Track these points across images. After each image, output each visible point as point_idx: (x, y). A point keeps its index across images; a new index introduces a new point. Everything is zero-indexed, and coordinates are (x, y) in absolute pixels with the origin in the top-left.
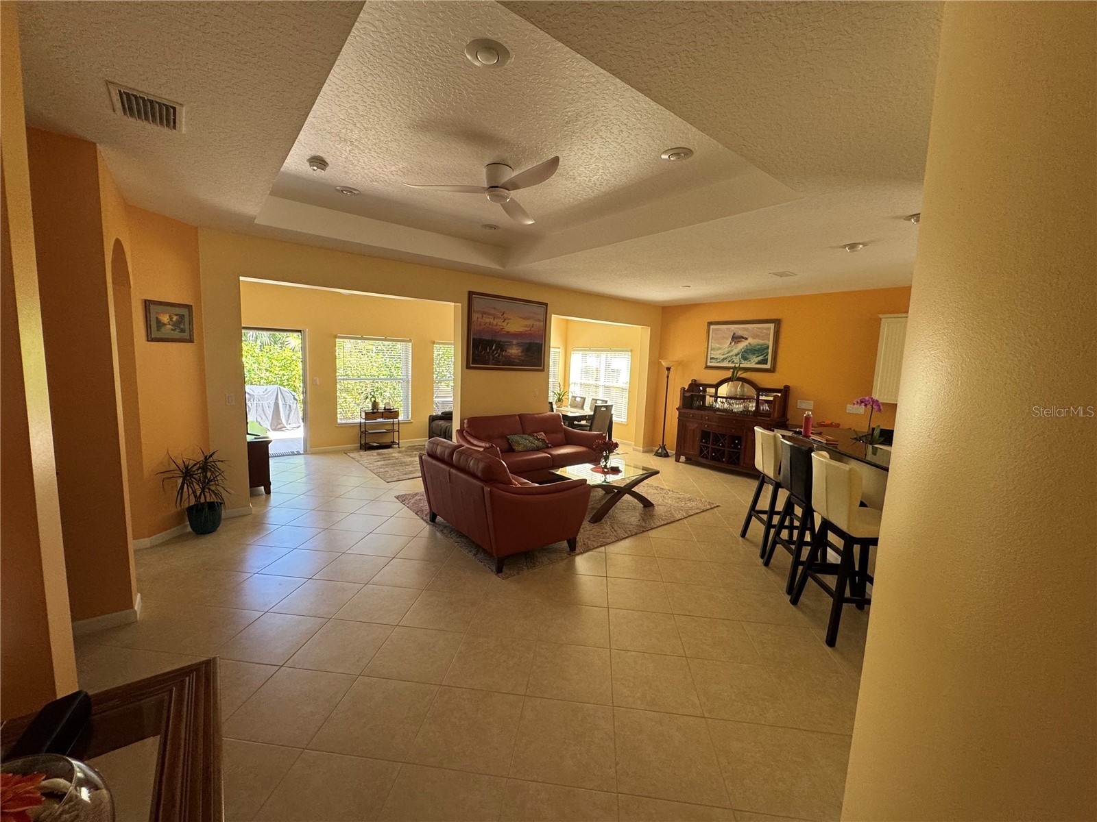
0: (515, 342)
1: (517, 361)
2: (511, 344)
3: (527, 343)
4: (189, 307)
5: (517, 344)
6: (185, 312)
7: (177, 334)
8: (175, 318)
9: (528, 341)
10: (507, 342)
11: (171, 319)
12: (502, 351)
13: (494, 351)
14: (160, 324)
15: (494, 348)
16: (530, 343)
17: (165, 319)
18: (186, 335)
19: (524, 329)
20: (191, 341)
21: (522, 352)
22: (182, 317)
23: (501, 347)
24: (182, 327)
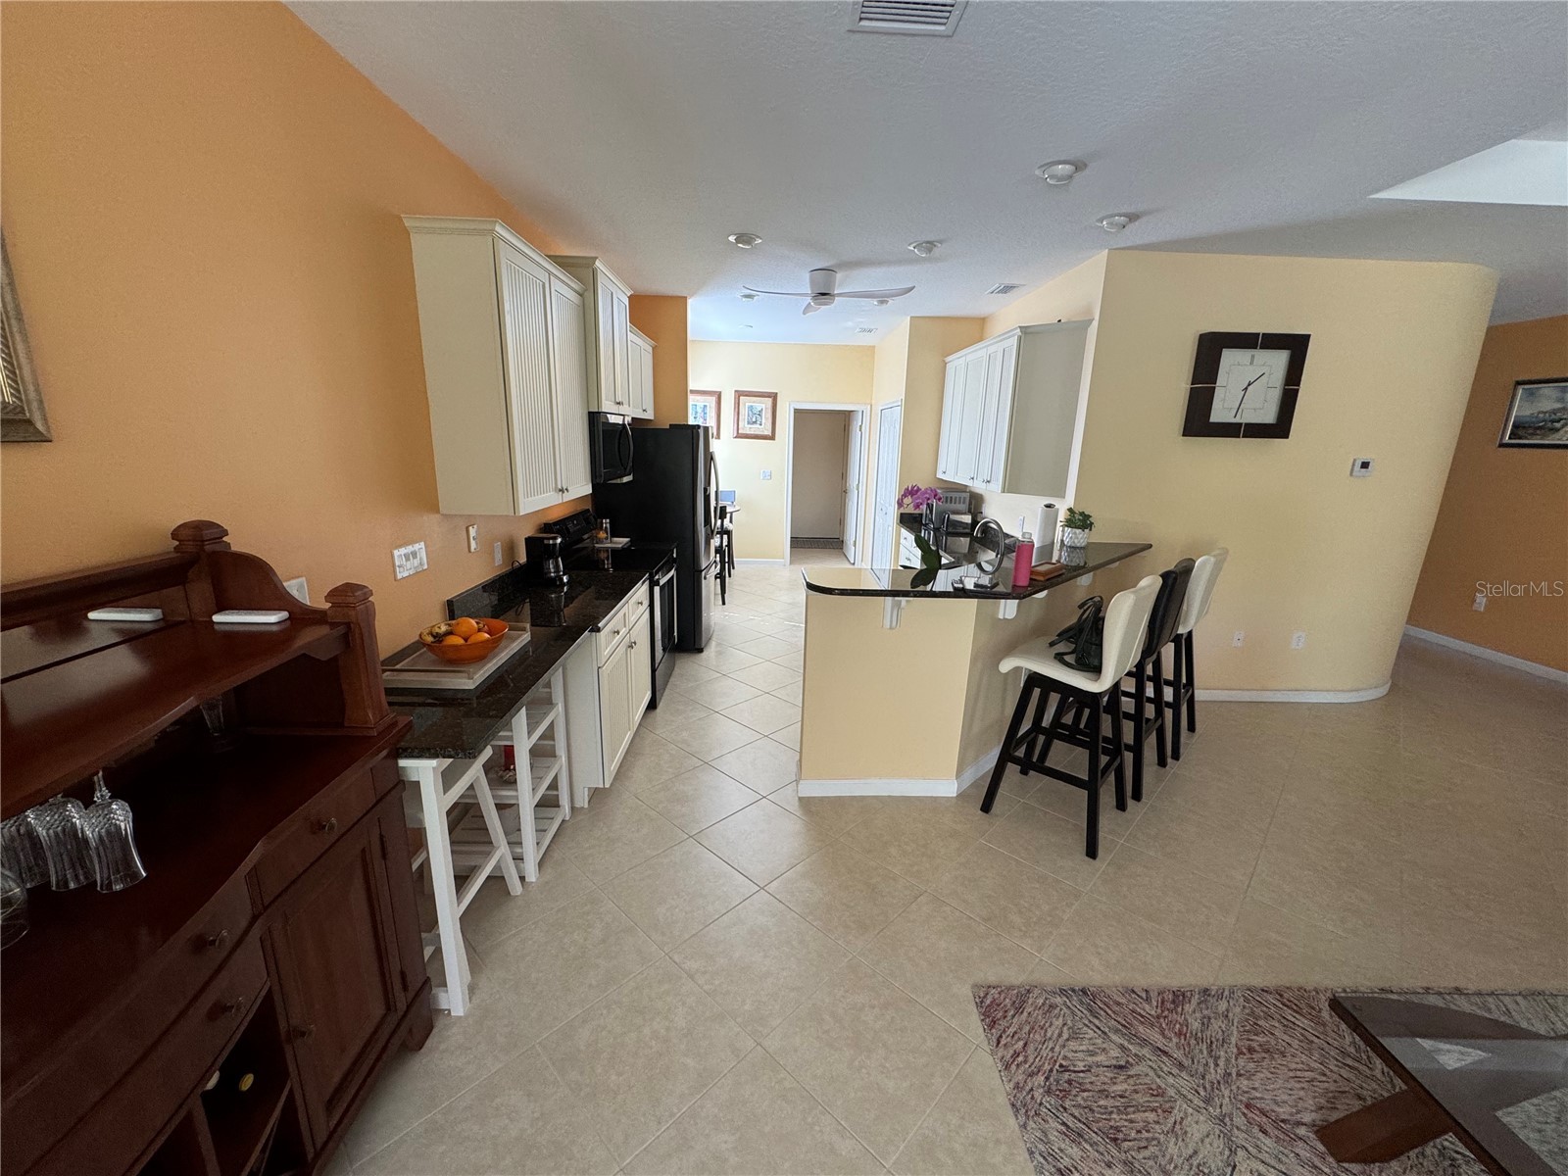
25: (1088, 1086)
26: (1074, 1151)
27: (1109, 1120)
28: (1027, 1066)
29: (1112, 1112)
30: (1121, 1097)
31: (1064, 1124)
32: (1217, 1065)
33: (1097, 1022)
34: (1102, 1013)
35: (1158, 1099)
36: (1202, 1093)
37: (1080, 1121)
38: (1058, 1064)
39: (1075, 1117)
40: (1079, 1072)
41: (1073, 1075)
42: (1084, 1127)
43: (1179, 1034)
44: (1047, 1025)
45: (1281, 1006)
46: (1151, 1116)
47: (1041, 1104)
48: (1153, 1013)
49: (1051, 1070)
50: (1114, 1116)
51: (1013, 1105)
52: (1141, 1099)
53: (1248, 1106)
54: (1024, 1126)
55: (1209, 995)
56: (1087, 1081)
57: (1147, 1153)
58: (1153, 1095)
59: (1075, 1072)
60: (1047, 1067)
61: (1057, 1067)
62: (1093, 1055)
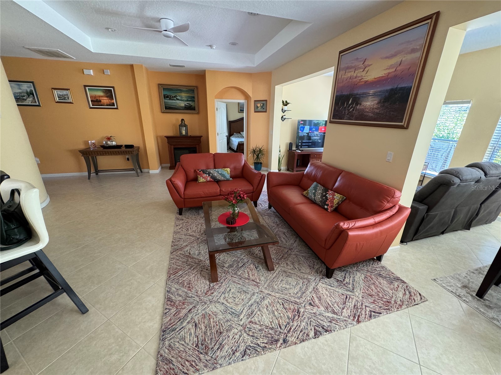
0: (372, 92)
1: (371, 115)
2: (366, 95)
4: (266, 101)
5: (374, 95)
6: (264, 102)
7: (262, 110)
8: (262, 105)
9: (389, 88)
10: (364, 94)
11: (260, 105)
12: (357, 104)
13: (350, 105)
14: (257, 107)
15: (350, 102)
16: (392, 90)
17: (259, 105)
18: (264, 110)
20: (266, 112)
21: (378, 103)
22: (263, 104)
23: (357, 100)
24: (263, 107)
25: (203, 338)
26: (226, 347)
27: (214, 333)
28: (197, 361)
29: (212, 332)
30: (206, 327)
31: (218, 349)
32: (194, 297)
33: (178, 329)
34: (174, 326)
35: (206, 317)
36: (203, 304)
37: (216, 343)
38: (195, 348)
39: (215, 345)
40: (198, 340)
41: (199, 342)
42: (218, 342)
43: (183, 304)
44: (178, 349)
45: (175, 275)
46: (212, 320)
47: (212, 357)
48: (175, 309)
49: (198, 351)
50: (213, 331)
51: (213, 369)
52: (206, 322)
53: (206, 294)
54: (221, 365)
55: (170, 291)
56: (201, 338)
57: (223, 324)
58: (205, 318)
59: (198, 342)
60: (197, 352)
61: (196, 348)
62: (191, 334)
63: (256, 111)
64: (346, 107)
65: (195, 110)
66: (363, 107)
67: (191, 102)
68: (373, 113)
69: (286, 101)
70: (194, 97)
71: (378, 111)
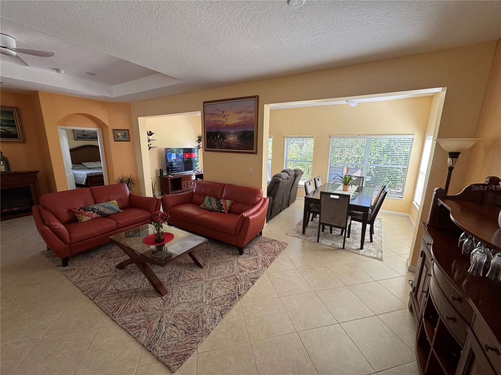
0: (232, 131)
1: (235, 146)
2: (229, 133)
3: (241, 132)
4: (128, 130)
5: (234, 133)
6: (126, 132)
7: (124, 139)
8: (123, 134)
9: (242, 130)
10: (227, 132)
11: (122, 134)
12: (224, 139)
13: (219, 139)
14: (118, 136)
17: (119, 134)
18: (127, 139)
19: (239, 121)
20: (129, 141)
22: (125, 133)
23: (223, 136)
24: (125, 136)
25: (187, 326)
26: (208, 320)
27: (193, 320)
28: (193, 339)
29: (190, 320)
30: (184, 321)
31: (203, 324)
32: (155, 313)
33: (160, 337)
34: (155, 337)
35: (178, 316)
36: (168, 311)
37: (199, 323)
38: (186, 335)
39: (199, 324)
40: (184, 330)
41: (186, 331)
42: (200, 321)
43: (149, 321)
44: (173, 345)
45: (118, 311)
46: (184, 315)
47: (202, 330)
48: (145, 329)
49: (190, 335)
50: (191, 319)
51: (209, 334)
52: (181, 318)
53: (164, 305)
54: (212, 329)
55: (125, 323)
56: (185, 328)
57: (195, 312)
58: (177, 317)
59: (185, 331)
60: (189, 336)
61: (187, 334)
62: (175, 331)
63: (116, 140)
64: (216, 140)
65: (17, 137)
66: (228, 141)
67: (8, 128)
68: (236, 145)
69: (150, 132)
70: (14, 121)
71: (239, 143)
